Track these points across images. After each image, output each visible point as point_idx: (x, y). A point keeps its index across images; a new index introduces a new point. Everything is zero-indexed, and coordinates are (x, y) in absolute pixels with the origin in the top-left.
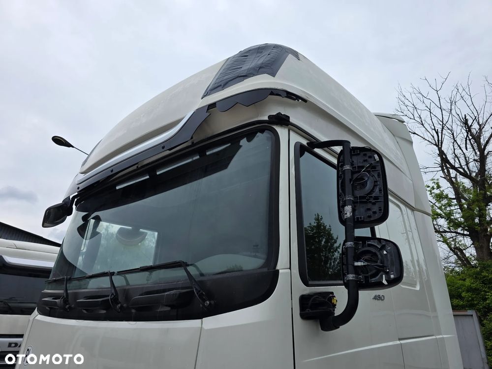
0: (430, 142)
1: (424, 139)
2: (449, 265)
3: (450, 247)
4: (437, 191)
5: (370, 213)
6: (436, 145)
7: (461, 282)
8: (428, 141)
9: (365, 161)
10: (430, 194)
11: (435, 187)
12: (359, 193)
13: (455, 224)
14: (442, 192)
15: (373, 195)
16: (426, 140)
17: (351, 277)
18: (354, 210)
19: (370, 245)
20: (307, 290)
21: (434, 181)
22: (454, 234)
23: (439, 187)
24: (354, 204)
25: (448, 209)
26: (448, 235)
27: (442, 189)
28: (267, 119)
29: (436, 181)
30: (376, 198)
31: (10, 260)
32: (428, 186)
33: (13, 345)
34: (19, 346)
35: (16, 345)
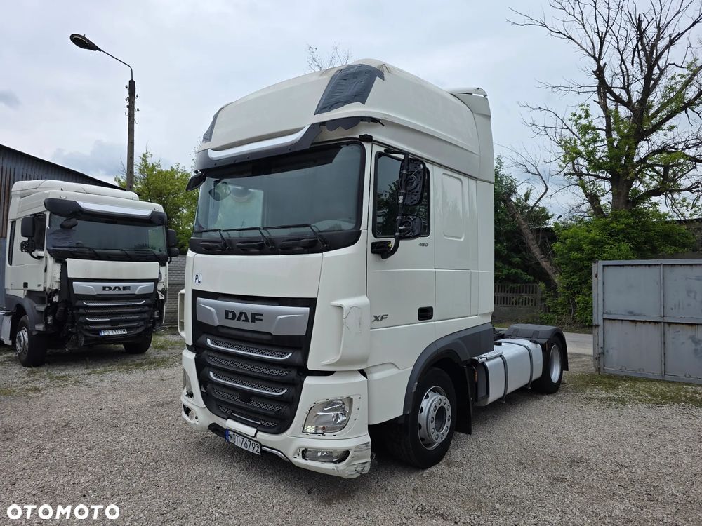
0: (587, 52)
1: (581, 46)
2: (579, 214)
3: (585, 192)
4: (584, 122)
5: (412, 200)
6: (594, 57)
7: (585, 233)
8: (586, 51)
9: (416, 168)
10: (576, 125)
11: (583, 115)
12: (409, 188)
13: (596, 165)
14: (590, 123)
15: (416, 190)
16: (583, 49)
17: (397, 234)
18: (404, 199)
19: (409, 218)
20: (376, 240)
21: (583, 107)
22: (592, 178)
23: (587, 116)
24: (405, 195)
25: (592, 145)
26: (586, 179)
27: (590, 119)
28: (358, 137)
29: (585, 108)
30: (417, 192)
31: (85, 205)
32: (575, 115)
33: (107, 289)
34: (114, 290)
35: (110, 288)
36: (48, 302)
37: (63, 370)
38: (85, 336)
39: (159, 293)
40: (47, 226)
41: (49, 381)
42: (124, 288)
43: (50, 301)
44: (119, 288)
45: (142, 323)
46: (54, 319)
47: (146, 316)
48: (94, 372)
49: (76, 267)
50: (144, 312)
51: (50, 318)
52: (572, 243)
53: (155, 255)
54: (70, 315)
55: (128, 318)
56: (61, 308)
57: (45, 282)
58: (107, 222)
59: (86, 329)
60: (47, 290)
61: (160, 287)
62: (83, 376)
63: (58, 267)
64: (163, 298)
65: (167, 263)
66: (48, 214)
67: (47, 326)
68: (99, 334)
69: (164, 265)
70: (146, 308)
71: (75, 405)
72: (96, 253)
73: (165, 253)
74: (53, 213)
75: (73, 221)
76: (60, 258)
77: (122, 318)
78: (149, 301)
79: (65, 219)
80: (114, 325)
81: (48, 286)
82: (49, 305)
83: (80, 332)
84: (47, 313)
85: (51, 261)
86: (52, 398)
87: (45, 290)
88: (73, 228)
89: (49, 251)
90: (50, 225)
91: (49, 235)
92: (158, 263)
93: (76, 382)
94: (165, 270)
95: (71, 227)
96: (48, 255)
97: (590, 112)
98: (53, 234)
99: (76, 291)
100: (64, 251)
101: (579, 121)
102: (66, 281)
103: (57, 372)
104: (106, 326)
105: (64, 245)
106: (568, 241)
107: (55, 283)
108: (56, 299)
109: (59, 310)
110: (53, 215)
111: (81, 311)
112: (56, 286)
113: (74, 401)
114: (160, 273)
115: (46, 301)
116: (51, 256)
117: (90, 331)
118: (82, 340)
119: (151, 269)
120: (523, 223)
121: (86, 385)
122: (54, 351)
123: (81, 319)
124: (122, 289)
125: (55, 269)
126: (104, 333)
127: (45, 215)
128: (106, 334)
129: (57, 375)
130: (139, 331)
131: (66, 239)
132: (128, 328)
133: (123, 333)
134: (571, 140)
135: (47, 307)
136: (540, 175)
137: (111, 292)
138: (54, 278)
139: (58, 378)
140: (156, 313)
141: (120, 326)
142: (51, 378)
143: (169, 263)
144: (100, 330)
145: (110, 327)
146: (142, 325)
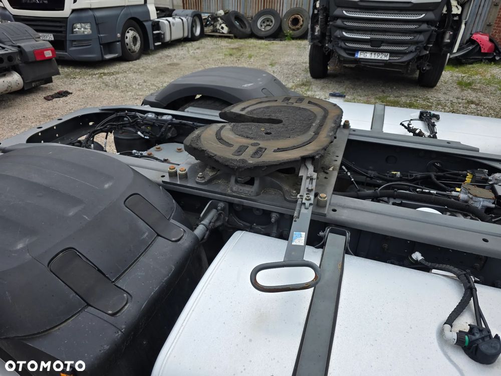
43: (315, 7)
45: (413, 48)
46: (321, 30)
47: (421, 37)
50: (420, 32)
51: (317, 29)
55: (395, 38)
59: (341, 47)
64: (459, 12)
68: (354, 55)
77: (387, 37)
78: (432, 16)
80: (375, 45)
82: (316, 11)
84: (313, 21)
104: (365, 47)
108: (318, 4)
111: (339, 22)
117: (346, 50)
123: (338, 33)
126: (360, 55)
128: (362, 56)
130: (406, 58)
132: (392, 53)
133: (384, 58)
140: (447, 35)
141: (382, 48)
144: (357, 50)
145: (369, 47)
146: (411, 52)
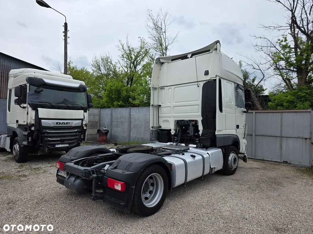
1: (284, 6)
3: (283, 78)
4: (284, 43)
7: (285, 97)
8: (287, 7)
10: (279, 45)
14: (287, 44)
21: (284, 36)
22: (287, 71)
26: (284, 71)
27: (287, 42)
31: (47, 81)
32: (279, 40)
33: (58, 123)
34: (62, 124)
35: (60, 123)
36: (29, 130)
37: (37, 165)
38: (48, 147)
39: (84, 126)
40: (28, 91)
41: (30, 170)
42: (67, 123)
43: (30, 130)
44: (64, 123)
45: (76, 141)
46: (32, 139)
47: (77, 137)
48: (53, 166)
49: (43, 112)
50: (77, 135)
51: (30, 138)
52: (278, 102)
53: (82, 107)
54: (40, 137)
55: (69, 138)
56: (36, 133)
57: (27, 120)
58: (58, 90)
59: (48, 144)
60: (28, 124)
61: (84, 123)
62: (47, 168)
63: (33, 113)
64: (86, 128)
65: (87, 111)
66: (28, 85)
67: (28, 142)
68: (55, 147)
69: (85, 111)
70: (78, 133)
71: (46, 185)
72: (53, 106)
73: (86, 106)
74: (31, 85)
75: (41, 89)
76: (35, 107)
77: (66, 138)
78: (79, 130)
79: (37, 88)
80: (62, 142)
81: (29, 122)
82: (29, 131)
83: (45, 145)
84: (28, 135)
85: (30, 109)
86: (33, 181)
87: (27, 124)
88: (41, 93)
89: (29, 104)
90: (29, 91)
91: (29, 96)
92: (83, 111)
93: (45, 172)
94: (86, 115)
95: (40, 92)
96: (29, 106)
97: (287, 39)
98: (30, 95)
99: (43, 125)
100: (37, 104)
101: (281, 43)
102: (38, 120)
103: (34, 166)
104: (58, 143)
105: (36, 101)
106: (276, 102)
107: (32, 121)
108: (33, 129)
109: (34, 134)
110: (31, 86)
111: (46, 135)
112: (33, 122)
113: (45, 183)
114: (84, 116)
115: (28, 130)
116: (30, 106)
117: (50, 145)
118: (47, 150)
119: (80, 114)
120: (252, 93)
121: (50, 173)
122: (31, 154)
123: (46, 139)
124: (66, 124)
125: (32, 113)
126: (57, 146)
127: (27, 86)
128: (58, 146)
129: (34, 167)
130: (74, 145)
131: (37, 98)
132: (69, 144)
133: (66, 146)
134: (277, 52)
135: (29, 133)
136: (260, 70)
137: (61, 125)
138: (32, 118)
139: (35, 169)
140: (82, 136)
141: (65, 142)
142: (31, 169)
143: (88, 111)
144: (55, 144)
145: (60, 142)
146: (76, 142)
